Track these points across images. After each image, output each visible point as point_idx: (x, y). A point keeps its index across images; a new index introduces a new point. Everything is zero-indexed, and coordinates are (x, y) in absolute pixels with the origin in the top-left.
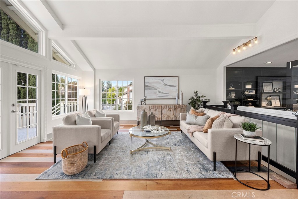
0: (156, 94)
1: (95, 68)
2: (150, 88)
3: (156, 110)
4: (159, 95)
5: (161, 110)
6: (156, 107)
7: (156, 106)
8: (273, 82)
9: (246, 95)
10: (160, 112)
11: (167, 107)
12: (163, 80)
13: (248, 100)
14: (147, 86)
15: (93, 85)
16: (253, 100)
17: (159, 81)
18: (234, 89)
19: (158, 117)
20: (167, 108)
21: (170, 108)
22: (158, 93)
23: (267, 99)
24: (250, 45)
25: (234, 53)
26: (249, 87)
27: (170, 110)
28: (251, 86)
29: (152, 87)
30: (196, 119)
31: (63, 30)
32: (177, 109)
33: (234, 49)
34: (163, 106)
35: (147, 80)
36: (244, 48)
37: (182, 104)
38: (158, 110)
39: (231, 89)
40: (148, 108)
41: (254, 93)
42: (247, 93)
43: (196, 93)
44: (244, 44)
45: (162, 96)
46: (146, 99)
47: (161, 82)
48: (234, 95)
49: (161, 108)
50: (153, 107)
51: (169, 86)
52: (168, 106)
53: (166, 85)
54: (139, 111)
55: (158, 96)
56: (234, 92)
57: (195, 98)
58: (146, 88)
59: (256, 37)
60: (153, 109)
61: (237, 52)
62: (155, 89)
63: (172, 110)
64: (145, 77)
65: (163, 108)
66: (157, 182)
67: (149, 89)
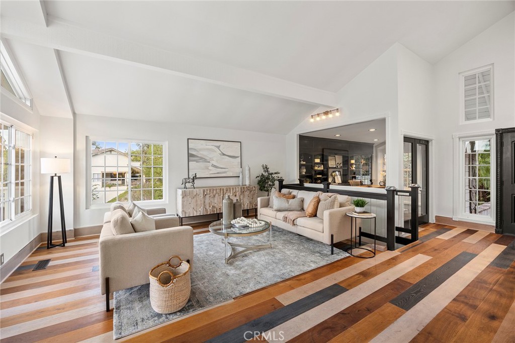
0: (208, 169)
1: (76, 112)
2: (198, 158)
3: (214, 196)
4: (213, 171)
5: (222, 196)
6: (215, 192)
7: (214, 190)
8: (336, 156)
9: (315, 171)
10: (220, 198)
11: (231, 190)
12: (218, 147)
13: (318, 176)
14: (193, 156)
15: (71, 151)
16: (321, 176)
17: (213, 147)
18: (305, 163)
19: (217, 207)
20: (232, 192)
21: (236, 192)
22: (211, 168)
23: (332, 175)
24: (330, 116)
25: (312, 120)
26: (317, 161)
27: (235, 194)
28: (319, 160)
29: (201, 158)
30: (289, 203)
31: (48, 25)
32: (245, 192)
33: (312, 116)
34: (224, 188)
35: (192, 144)
36: (324, 117)
37: (250, 185)
38: (217, 195)
39: (302, 163)
40: (202, 193)
41: (322, 168)
42: (316, 168)
43: (266, 169)
44: (324, 113)
45: (218, 173)
46: (196, 178)
47: (216, 149)
48: (305, 170)
49: (222, 192)
50: (210, 191)
51: (227, 157)
52: (233, 189)
53: (224, 154)
54: (185, 199)
55: (211, 172)
56: (304, 167)
57: (266, 174)
58: (191, 158)
59: (337, 109)
60: (209, 195)
61: (315, 119)
62: (206, 161)
63: (237, 194)
64: (188, 139)
65: (225, 191)
66: (298, 278)
67: (197, 161)
